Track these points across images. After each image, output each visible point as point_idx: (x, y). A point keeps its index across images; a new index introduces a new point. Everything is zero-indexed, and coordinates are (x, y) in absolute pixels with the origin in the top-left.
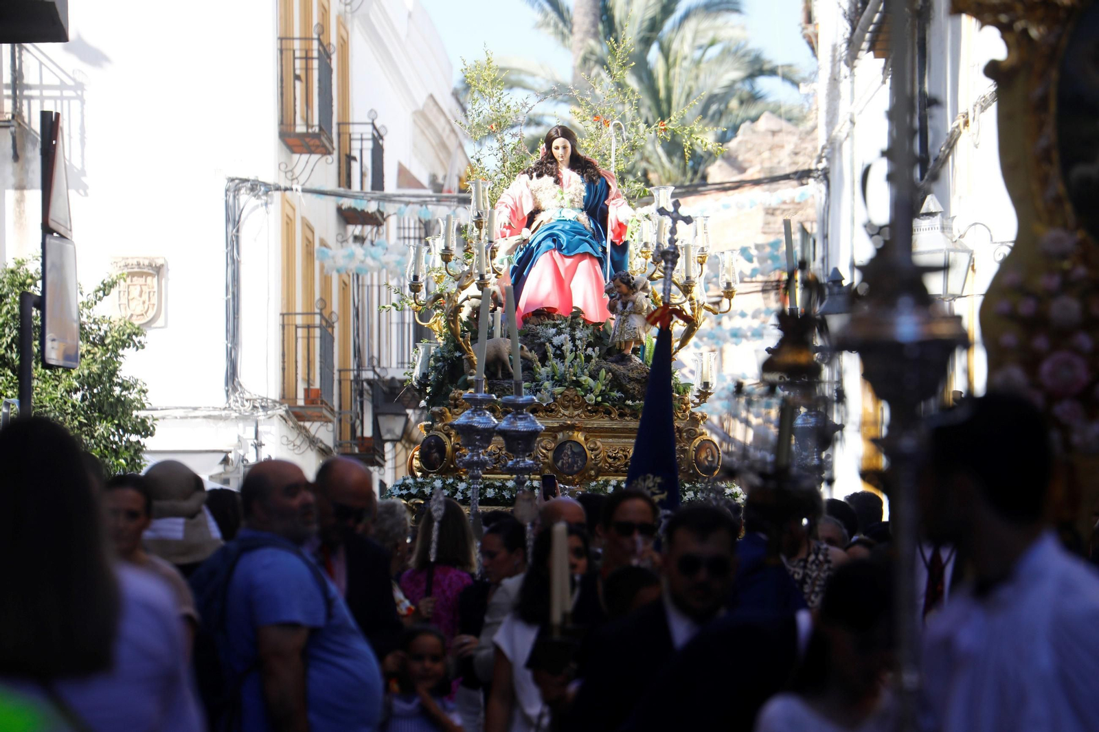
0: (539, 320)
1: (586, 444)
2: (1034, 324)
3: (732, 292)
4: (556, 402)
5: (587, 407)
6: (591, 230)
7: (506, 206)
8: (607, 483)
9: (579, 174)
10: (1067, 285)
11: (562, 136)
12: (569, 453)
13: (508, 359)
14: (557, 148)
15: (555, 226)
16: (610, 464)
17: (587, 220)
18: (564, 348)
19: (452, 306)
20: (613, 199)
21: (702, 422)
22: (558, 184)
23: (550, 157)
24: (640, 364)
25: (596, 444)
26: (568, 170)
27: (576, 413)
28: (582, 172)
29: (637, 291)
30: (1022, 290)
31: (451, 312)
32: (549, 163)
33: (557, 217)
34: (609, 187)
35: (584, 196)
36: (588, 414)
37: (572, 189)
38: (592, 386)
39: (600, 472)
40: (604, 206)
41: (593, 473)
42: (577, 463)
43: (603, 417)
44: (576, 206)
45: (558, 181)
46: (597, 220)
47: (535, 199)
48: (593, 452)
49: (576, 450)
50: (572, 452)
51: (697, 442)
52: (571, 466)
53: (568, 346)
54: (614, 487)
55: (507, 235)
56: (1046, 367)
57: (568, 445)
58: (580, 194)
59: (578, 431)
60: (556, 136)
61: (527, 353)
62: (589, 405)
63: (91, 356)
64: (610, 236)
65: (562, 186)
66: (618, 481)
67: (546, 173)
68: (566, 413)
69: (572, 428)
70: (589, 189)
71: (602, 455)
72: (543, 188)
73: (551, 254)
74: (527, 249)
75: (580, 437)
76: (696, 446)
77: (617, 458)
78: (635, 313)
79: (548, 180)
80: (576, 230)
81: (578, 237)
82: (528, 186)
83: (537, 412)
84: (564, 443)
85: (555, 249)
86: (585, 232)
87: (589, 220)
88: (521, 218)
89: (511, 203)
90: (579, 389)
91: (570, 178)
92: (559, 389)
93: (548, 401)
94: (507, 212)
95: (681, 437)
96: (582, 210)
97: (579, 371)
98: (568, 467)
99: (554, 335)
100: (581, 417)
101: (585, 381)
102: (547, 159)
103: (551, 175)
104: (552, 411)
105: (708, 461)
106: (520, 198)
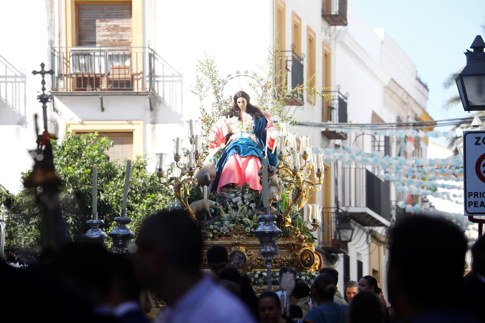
0: (228, 190)
1: (246, 253)
3: (320, 174)
4: (231, 231)
5: (246, 234)
6: (257, 143)
7: (214, 132)
8: (255, 272)
9: (251, 115)
11: (242, 96)
12: (237, 257)
13: (209, 210)
14: (239, 102)
15: (238, 142)
16: (258, 263)
17: (255, 138)
18: (238, 204)
19: (177, 184)
20: (269, 127)
21: (304, 241)
22: (240, 120)
23: (236, 107)
24: (276, 211)
25: (251, 253)
26: (246, 113)
27: (241, 237)
28: (253, 114)
29: (274, 174)
31: (177, 187)
32: (236, 110)
33: (239, 137)
34: (267, 122)
35: (253, 126)
36: (247, 237)
37: (247, 123)
38: (249, 223)
39: (253, 267)
40: (264, 131)
41: (249, 267)
42: (241, 263)
43: (255, 239)
44: (250, 131)
45: (240, 119)
46: (261, 138)
47: (229, 128)
48: (250, 257)
49: (241, 256)
50: (239, 257)
51: (302, 251)
52: (238, 264)
53: (240, 202)
54: (259, 274)
55: (215, 147)
57: (236, 254)
58: (251, 125)
59: (241, 246)
60: (239, 96)
61: (218, 207)
62: (247, 233)
63: (165, 201)
64: (267, 145)
65: (242, 121)
66: (261, 272)
67: (234, 115)
68: (236, 237)
69: (238, 244)
70: (256, 122)
71: (254, 258)
72: (233, 123)
73: (235, 156)
74: (224, 154)
75: (243, 249)
76: (301, 253)
77: (262, 260)
78: (273, 185)
79: (235, 118)
80: (249, 143)
81: (249, 147)
82: (225, 122)
83: (221, 237)
84: (234, 253)
85: (236, 154)
86: (253, 144)
87: (256, 138)
88: (222, 138)
89: (216, 130)
90: (242, 225)
91: (246, 117)
92: (232, 225)
93: (227, 231)
94: (215, 135)
95: (294, 248)
96: (253, 133)
97: (243, 216)
98: (237, 265)
99: (234, 197)
100: (244, 239)
101: (245, 221)
102: (235, 108)
103: (237, 116)
104: (229, 236)
105: (308, 261)
106: (221, 128)
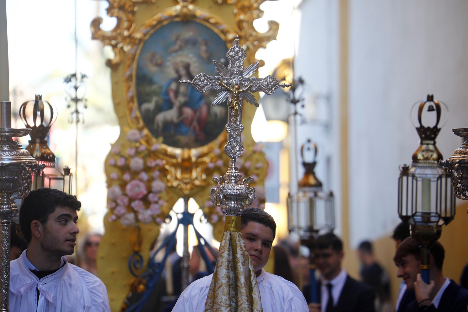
2: (125, 169)
10: (138, 153)
30: (119, 155)
56: (128, 187)
